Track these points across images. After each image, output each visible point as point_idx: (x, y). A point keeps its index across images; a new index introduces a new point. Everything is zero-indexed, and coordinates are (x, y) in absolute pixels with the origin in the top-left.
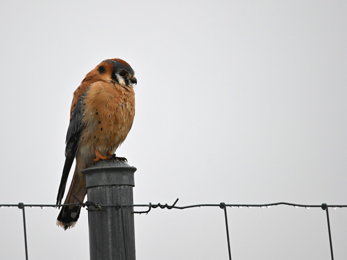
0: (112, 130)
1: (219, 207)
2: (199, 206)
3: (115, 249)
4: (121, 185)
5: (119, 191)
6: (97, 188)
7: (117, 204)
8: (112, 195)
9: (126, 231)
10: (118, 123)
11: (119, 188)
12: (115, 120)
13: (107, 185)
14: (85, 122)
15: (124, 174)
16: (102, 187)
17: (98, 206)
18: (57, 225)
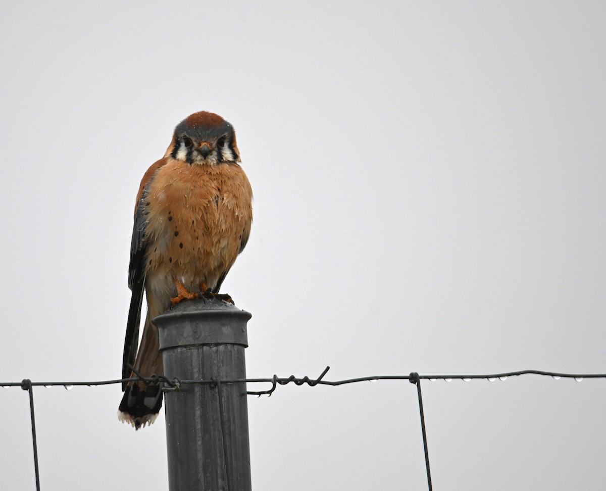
0: (200, 246)
1: (408, 380)
2: (369, 379)
3: (209, 460)
4: (217, 344)
5: (216, 355)
6: (175, 350)
7: (212, 379)
8: (203, 362)
9: (230, 426)
10: (211, 233)
11: (214, 349)
12: (205, 229)
13: (193, 345)
14: (151, 234)
15: (223, 325)
16: (184, 349)
17: (174, 382)
18: (120, 420)
